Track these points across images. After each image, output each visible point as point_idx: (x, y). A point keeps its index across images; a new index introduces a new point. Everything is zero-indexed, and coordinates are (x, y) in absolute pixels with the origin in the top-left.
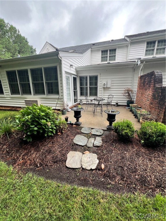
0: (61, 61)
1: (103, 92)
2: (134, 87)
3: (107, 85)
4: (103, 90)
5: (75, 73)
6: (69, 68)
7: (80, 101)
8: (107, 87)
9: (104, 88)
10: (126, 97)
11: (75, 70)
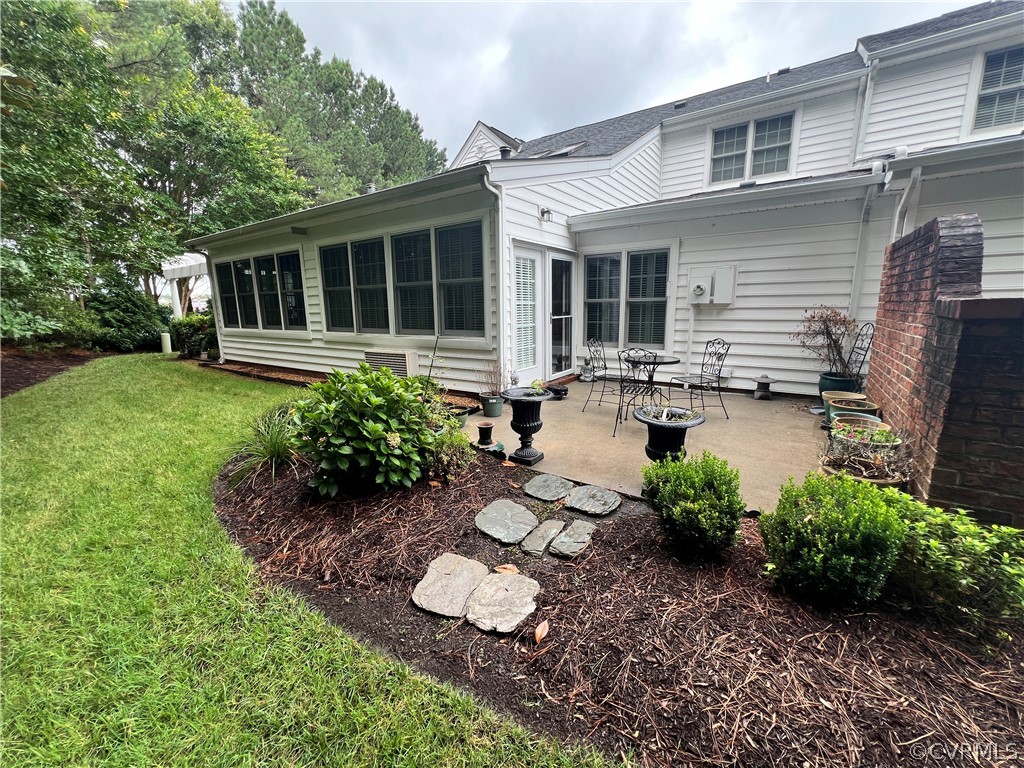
0: (496, 197)
1: (691, 325)
2: (863, 304)
3: (712, 295)
4: (691, 315)
5: (564, 244)
6: (534, 223)
7: (583, 363)
8: (711, 302)
9: (697, 307)
10: (814, 355)
11: (563, 231)
